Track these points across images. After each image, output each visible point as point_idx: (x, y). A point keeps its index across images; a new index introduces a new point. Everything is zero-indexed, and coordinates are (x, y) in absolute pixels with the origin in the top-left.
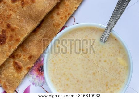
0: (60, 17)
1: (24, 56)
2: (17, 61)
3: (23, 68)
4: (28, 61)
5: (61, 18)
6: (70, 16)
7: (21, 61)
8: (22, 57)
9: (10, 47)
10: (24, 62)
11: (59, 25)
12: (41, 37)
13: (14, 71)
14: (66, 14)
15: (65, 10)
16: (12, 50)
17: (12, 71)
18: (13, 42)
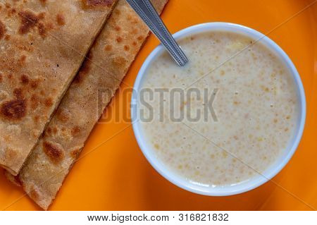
0: (124, 45)
1: (63, 130)
2: (49, 141)
3: (64, 153)
4: (71, 138)
5: (126, 48)
6: (142, 41)
7: (58, 141)
8: (59, 133)
9: (36, 119)
10: (64, 142)
11: (123, 61)
12: (91, 90)
13: (48, 162)
14: (135, 38)
15: (131, 31)
16: (42, 125)
17: (44, 162)
18: (39, 108)
